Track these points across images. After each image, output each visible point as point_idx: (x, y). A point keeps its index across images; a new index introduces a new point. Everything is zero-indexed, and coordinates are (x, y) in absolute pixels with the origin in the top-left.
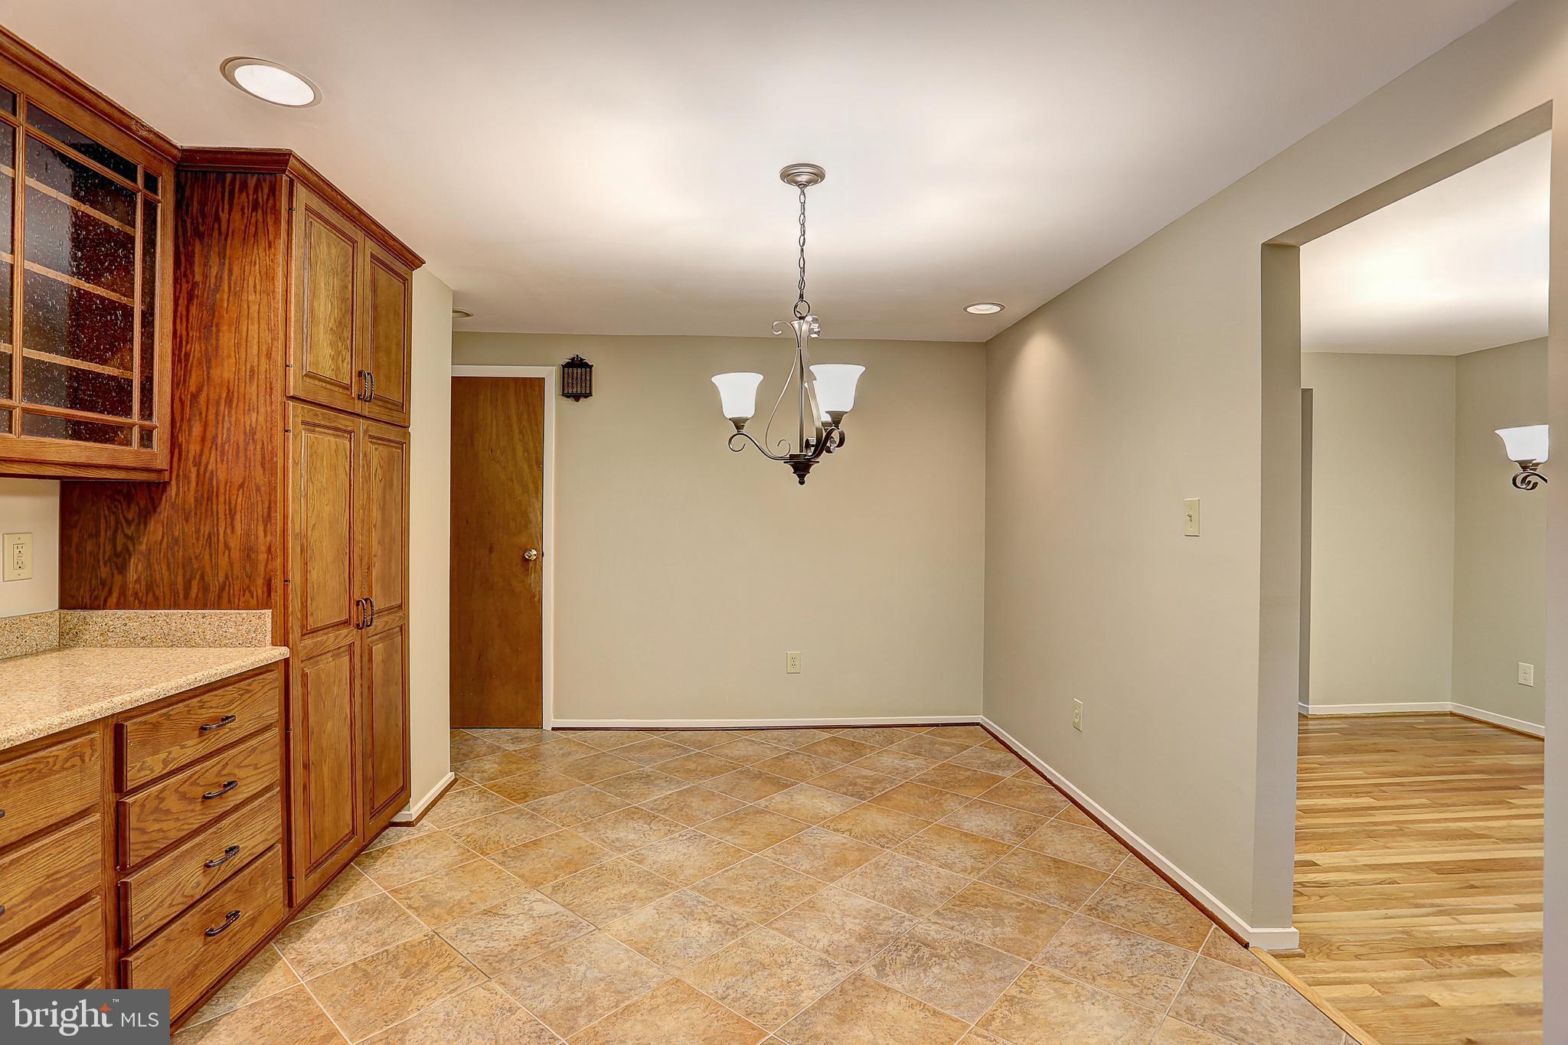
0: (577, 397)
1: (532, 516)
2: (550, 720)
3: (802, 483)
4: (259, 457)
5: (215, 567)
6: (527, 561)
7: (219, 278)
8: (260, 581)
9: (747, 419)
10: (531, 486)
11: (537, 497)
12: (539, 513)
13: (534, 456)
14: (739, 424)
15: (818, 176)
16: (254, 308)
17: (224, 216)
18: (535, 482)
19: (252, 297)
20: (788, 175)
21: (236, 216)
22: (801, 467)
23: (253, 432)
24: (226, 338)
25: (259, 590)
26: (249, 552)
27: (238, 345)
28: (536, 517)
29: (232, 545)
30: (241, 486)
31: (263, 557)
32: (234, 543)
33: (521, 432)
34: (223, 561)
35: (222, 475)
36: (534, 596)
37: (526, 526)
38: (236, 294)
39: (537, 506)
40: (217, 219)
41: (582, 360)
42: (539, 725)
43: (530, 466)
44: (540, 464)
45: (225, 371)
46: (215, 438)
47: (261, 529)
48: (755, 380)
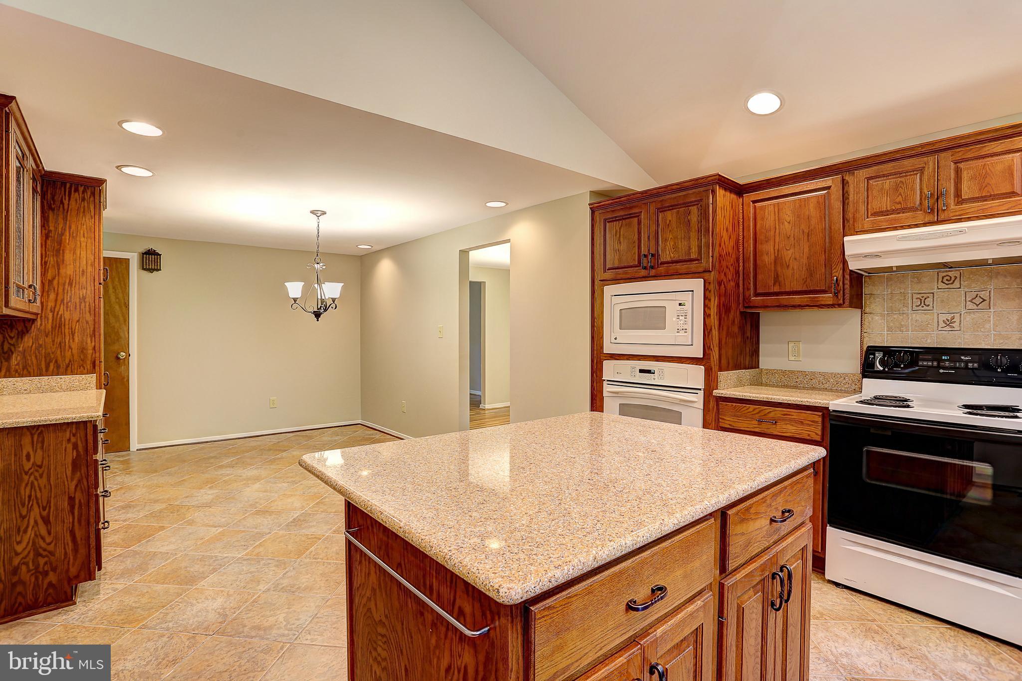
0: (151, 270)
1: (122, 334)
2: (134, 445)
3: (318, 321)
4: (87, 309)
5: (64, 357)
6: (118, 358)
7: (64, 229)
8: (89, 362)
9: (297, 298)
10: (121, 318)
11: (125, 324)
12: (126, 333)
13: (123, 301)
14: (295, 300)
15: (324, 213)
16: (83, 244)
17: (66, 202)
18: (124, 316)
19: (82, 239)
20: (312, 212)
21: (73, 202)
22: (317, 315)
23: (84, 298)
24: (68, 256)
25: (89, 365)
26: (83, 350)
27: (75, 260)
28: (125, 335)
29: (73, 347)
30: (78, 321)
31: (90, 352)
32: (74, 346)
33: (114, 288)
34: (68, 354)
35: (67, 315)
36: (124, 378)
37: (118, 340)
38: (73, 237)
39: (126, 329)
40: (62, 202)
41: (154, 251)
42: (128, 449)
43: (120, 307)
44: (127, 306)
45: (68, 270)
46: (63, 300)
47: (89, 340)
48: (300, 285)
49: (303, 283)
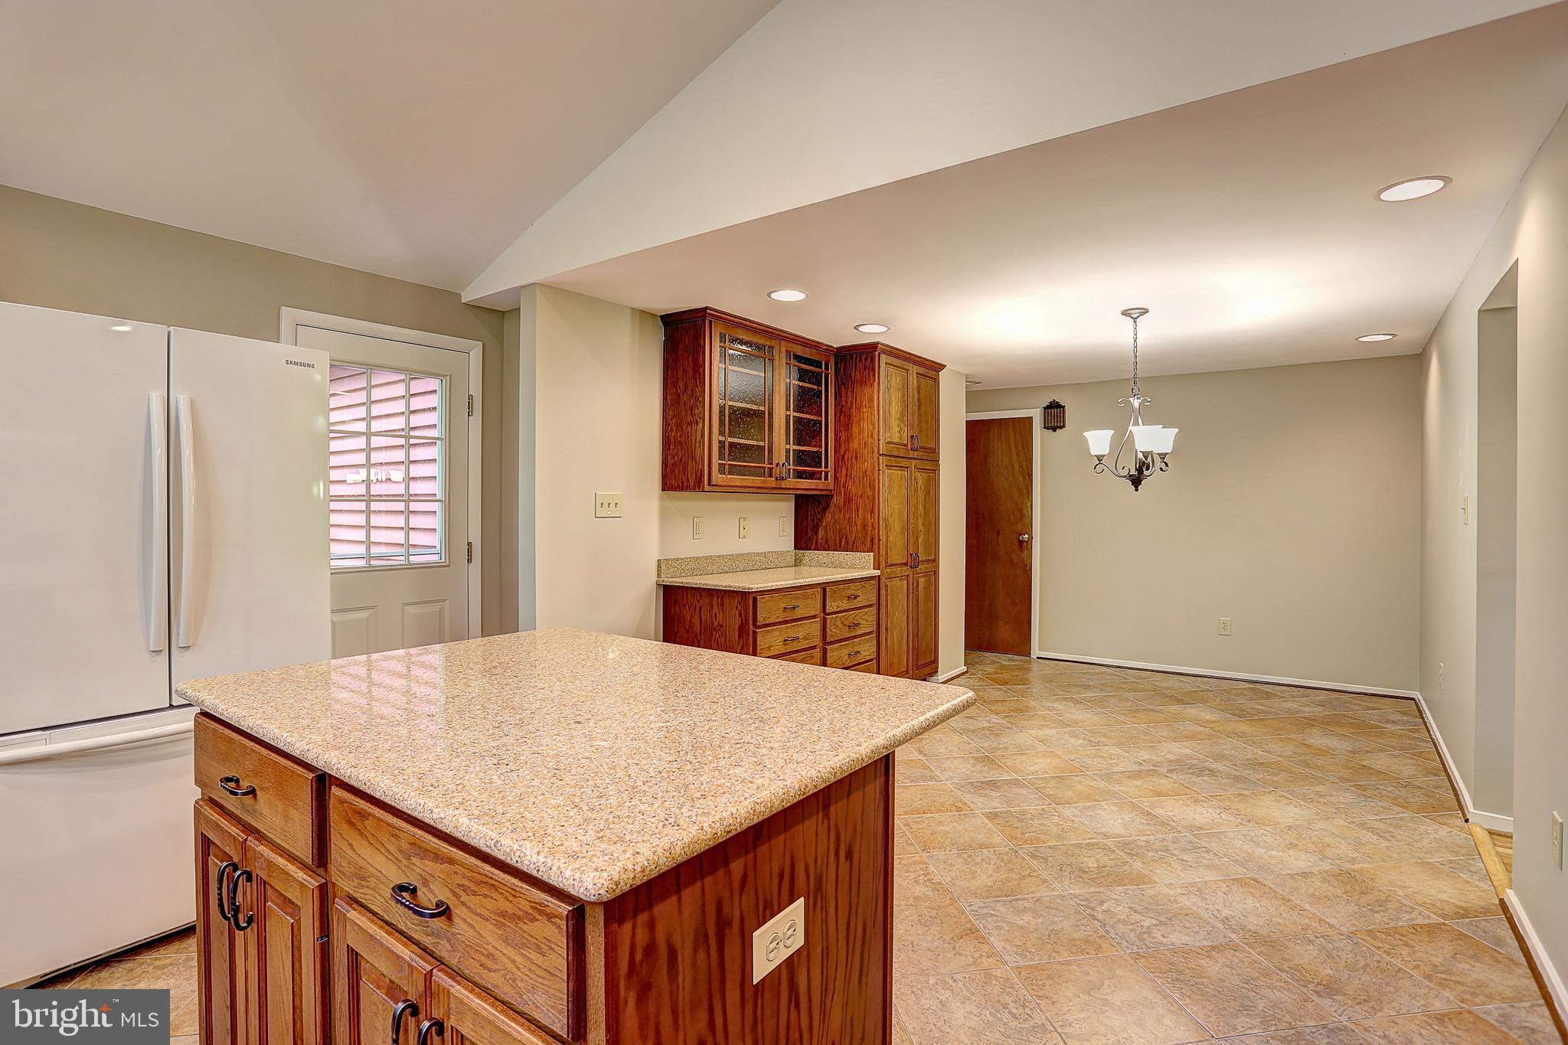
0: (1054, 429)
1: (1025, 511)
2: (1036, 652)
3: (1137, 490)
4: (868, 483)
5: (851, 533)
6: (1021, 543)
7: (852, 403)
8: (869, 540)
9: (1104, 456)
10: (1025, 491)
11: (1028, 499)
12: (1030, 509)
13: (1026, 471)
14: (1100, 458)
15: (1145, 311)
16: (866, 415)
17: (853, 374)
18: (1027, 489)
19: (864, 410)
20: (1125, 313)
21: (858, 373)
22: (1136, 481)
23: (866, 471)
24: (855, 430)
25: (868, 544)
26: (864, 526)
27: (859, 432)
28: (1028, 512)
29: (858, 523)
30: (861, 496)
31: (870, 528)
32: (859, 523)
33: (1017, 455)
34: (854, 530)
35: (854, 491)
36: (1026, 566)
37: (1021, 518)
38: (859, 409)
39: (1029, 504)
40: (851, 376)
41: (1058, 403)
42: (1029, 654)
43: (1024, 478)
44: (1030, 475)
45: (855, 444)
46: (851, 475)
47: (869, 516)
48: (1109, 434)
49: (1113, 432)
